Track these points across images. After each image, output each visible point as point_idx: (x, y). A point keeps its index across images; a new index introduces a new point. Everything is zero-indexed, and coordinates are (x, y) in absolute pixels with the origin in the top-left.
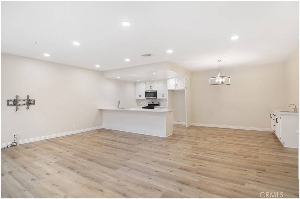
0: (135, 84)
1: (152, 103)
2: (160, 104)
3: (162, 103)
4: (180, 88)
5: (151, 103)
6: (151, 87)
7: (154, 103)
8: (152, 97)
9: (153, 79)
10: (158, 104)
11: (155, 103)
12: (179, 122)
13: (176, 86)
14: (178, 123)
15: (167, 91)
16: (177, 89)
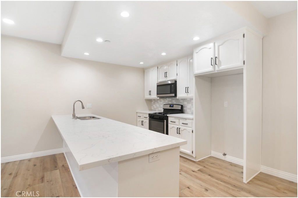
0: (144, 72)
1: (170, 106)
2: (185, 109)
3: (187, 107)
4: (224, 66)
5: (168, 107)
6: (166, 75)
7: (173, 107)
10: (180, 109)
11: (175, 107)
12: (225, 155)
13: (215, 61)
14: (223, 158)
15: (194, 79)
16: (217, 69)
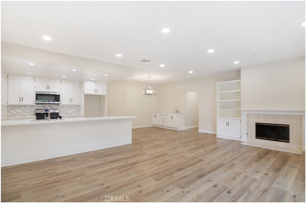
4: (99, 93)
6: (48, 87)
8: (52, 103)
9: (63, 77)
10: (58, 112)
13: (96, 90)
15: (84, 96)
16: (96, 94)
